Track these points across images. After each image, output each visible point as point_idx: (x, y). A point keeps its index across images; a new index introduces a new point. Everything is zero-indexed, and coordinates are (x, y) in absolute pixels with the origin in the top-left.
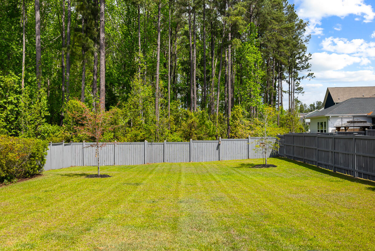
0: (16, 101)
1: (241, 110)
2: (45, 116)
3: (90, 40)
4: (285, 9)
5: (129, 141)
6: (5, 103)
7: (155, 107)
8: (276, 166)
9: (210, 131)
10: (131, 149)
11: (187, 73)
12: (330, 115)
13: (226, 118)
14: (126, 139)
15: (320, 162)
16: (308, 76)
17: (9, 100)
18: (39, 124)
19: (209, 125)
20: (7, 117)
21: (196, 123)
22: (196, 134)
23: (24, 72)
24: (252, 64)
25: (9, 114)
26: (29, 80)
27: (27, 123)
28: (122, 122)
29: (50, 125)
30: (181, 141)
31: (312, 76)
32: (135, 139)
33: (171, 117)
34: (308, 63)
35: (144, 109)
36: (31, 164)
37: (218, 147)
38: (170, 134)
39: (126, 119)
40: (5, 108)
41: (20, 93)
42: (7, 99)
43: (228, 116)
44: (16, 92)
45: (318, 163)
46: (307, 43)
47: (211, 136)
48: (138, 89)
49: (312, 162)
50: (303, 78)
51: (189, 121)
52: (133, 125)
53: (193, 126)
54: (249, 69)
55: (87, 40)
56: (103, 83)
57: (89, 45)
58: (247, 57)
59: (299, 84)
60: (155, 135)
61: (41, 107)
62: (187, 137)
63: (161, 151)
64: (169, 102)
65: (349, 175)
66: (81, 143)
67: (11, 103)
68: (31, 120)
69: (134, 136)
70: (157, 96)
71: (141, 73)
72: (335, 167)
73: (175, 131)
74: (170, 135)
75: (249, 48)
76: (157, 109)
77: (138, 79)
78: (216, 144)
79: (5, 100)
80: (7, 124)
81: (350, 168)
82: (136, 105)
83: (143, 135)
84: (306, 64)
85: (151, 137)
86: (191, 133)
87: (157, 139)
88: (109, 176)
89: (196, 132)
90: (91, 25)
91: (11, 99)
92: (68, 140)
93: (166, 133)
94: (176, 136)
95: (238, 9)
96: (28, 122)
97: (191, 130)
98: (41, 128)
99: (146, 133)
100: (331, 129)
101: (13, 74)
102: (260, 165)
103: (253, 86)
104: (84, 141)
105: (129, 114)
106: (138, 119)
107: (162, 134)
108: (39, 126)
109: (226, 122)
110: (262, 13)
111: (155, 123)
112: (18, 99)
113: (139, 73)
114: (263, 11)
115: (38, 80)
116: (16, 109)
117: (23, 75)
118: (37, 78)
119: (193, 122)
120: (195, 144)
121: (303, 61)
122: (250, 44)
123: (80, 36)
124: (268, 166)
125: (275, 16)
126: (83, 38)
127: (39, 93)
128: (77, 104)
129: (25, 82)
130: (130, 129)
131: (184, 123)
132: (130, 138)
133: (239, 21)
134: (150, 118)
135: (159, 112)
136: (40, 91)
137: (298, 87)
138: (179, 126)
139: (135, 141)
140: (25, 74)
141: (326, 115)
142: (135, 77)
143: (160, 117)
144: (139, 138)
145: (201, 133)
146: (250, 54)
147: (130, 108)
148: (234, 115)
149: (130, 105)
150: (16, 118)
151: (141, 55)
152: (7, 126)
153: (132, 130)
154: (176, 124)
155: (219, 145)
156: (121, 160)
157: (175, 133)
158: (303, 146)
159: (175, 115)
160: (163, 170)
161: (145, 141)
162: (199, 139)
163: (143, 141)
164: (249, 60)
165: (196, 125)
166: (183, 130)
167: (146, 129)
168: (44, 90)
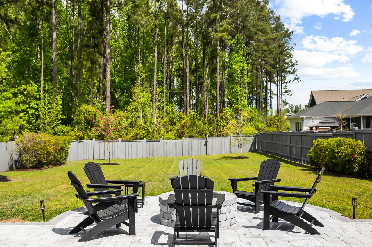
0: (36, 107)
1: (229, 113)
2: (60, 118)
3: (98, 55)
4: (272, 19)
5: (131, 139)
6: (27, 108)
7: (153, 110)
8: (249, 158)
9: (200, 130)
10: (132, 145)
11: (182, 79)
12: (305, 117)
13: (216, 119)
14: (128, 137)
15: (282, 154)
16: (294, 80)
17: (31, 106)
18: (56, 126)
19: (199, 125)
20: (29, 120)
21: (188, 124)
22: (188, 133)
23: (42, 82)
24: (239, 72)
25: (31, 118)
26: (46, 89)
27: (46, 124)
28: (125, 124)
29: (64, 126)
30: (175, 139)
31: (298, 80)
32: (136, 137)
33: (167, 119)
34: (295, 69)
35: (143, 111)
36: (60, 155)
37: (206, 144)
38: (165, 132)
39: (128, 120)
40: (27, 112)
41: (39, 99)
42: (29, 105)
43: (217, 117)
44: (36, 99)
45: (281, 155)
46: (293, 50)
47: (201, 134)
48: (138, 95)
49: (278, 154)
50: (289, 82)
51: (183, 122)
52: (134, 126)
53: (186, 126)
54: (236, 76)
55: (96, 55)
56: (108, 90)
57: (97, 59)
58: (234, 66)
59: (287, 87)
60: (153, 134)
61: (58, 111)
62: (180, 135)
63: (158, 147)
64: (165, 105)
65: (299, 163)
66: (92, 141)
67: (32, 108)
68: (50, 122)
69: (135, 135)
70: (154, 101)
71: (141, 81)
72: (291, 158)
73: (170, 131)
74: (166, 134)
75: (236, 57)
76: (154, 112)
77: (138, 87)
78: (204, 142)
79: (27, 106)
80: (29, 125)
81: (299, 157)
82: (136, 109)
83: (143, 134)
84: (293, 69)
85: (149, 136)
86: (183, 132)
87: (154, 137)
88: (117, 164)
89: (187, 131)
90: (98, 42)
91: (32, 104)
92: (81, 138)
93: (162, 133)
94: (171, 135)
95: (224, 27)
96: (48, 123)
97: (183, 129)
98: (57, 129)
99: (145, 133)
100: (305, 128)
101: (33, 83)
102: (236, 157)
103: (240, 91)
104: (94, 139)
105: (131, 116)
106: (138, 120)
107: (159, 134)
108: (56, 127)
109: (216, 123)
110: (247, 27)
111: (153, 124)
112: (38, 105)
113: (139, 81)
114: (248, 25)
115: (55, 89)
116: (37, 113)
117: (42, 85)
118: (54, 87)
119: (185, 123)
120: (186, 142)
121: (290, 66)
122: (236, 54)
123: (90, 52)
124: (243, 158)
125: (260, 28)
126: (92, 54)
127: (56, 99)
128: (88, 109)
129: (43, 90)
130: (131, 129)
131: (177, 124)
132: (132, 137)
133: (225, 37)
134: (148, 120)
135: (156, 114)
136: (57, 98)
137: (286, 90)
138: (174, 126)
139: (136, 139)
140: (44, 84)
141: (301, 117)
142: (136, 85)
143: (157, 119)
144: (139, 136)
145: (192, 132)
146: (237, 63)
147: (132, 112)
148: (222, 117)
149: (132, 109)
150: (37, 121)
151: (140, 66)
152: (29, 127)
153: (133, 130)
154: (171, 125)
155: (207, 142)
156: (125, 155)
157: (170, 132)
158: (272, 142)
159: (170, 117)
160: (159, 161)
161: (145, 139)
162: (190, 137)
163: (143, 138)
164: (236, 68)
165: (188, 125)
166: (177, 130)
167: (145, 129)
168: (60, 97)
